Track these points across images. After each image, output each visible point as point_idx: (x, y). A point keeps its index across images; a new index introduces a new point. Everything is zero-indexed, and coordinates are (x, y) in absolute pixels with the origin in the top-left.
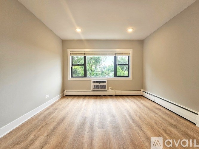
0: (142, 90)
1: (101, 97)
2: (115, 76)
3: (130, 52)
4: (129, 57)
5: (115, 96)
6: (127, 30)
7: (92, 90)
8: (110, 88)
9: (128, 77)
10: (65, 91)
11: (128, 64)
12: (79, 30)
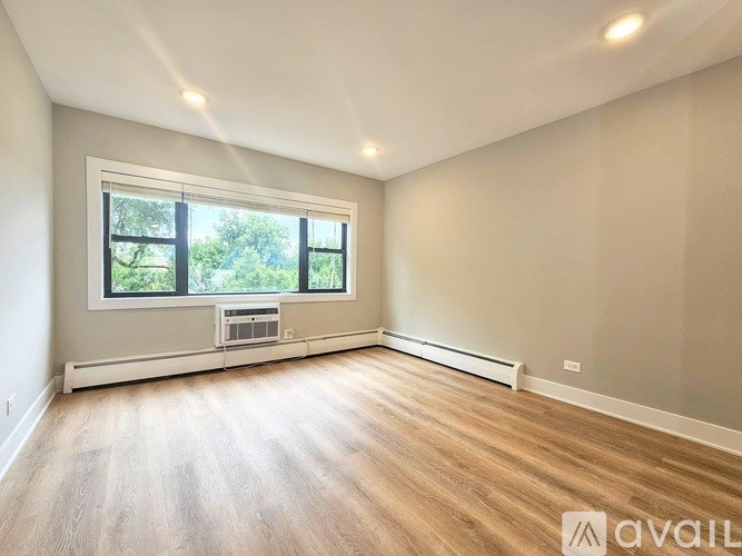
0: (381, 330)
1: (259, 368)
2: (304, 287)
3: (350, 213)
4: (344, 226)
5: (308, 357)
6: (361, 149)
7: (218, 345)
8: (289, 333)
9: (343, 290)
10: (69, 367)
11: (343, 251)
12: (194, 98)
